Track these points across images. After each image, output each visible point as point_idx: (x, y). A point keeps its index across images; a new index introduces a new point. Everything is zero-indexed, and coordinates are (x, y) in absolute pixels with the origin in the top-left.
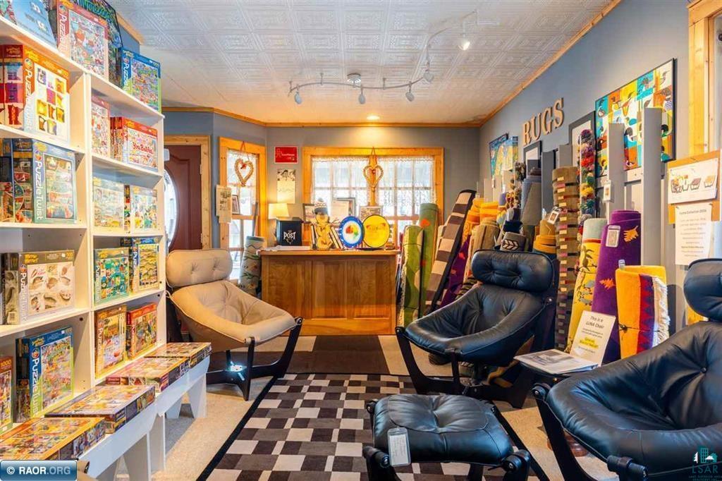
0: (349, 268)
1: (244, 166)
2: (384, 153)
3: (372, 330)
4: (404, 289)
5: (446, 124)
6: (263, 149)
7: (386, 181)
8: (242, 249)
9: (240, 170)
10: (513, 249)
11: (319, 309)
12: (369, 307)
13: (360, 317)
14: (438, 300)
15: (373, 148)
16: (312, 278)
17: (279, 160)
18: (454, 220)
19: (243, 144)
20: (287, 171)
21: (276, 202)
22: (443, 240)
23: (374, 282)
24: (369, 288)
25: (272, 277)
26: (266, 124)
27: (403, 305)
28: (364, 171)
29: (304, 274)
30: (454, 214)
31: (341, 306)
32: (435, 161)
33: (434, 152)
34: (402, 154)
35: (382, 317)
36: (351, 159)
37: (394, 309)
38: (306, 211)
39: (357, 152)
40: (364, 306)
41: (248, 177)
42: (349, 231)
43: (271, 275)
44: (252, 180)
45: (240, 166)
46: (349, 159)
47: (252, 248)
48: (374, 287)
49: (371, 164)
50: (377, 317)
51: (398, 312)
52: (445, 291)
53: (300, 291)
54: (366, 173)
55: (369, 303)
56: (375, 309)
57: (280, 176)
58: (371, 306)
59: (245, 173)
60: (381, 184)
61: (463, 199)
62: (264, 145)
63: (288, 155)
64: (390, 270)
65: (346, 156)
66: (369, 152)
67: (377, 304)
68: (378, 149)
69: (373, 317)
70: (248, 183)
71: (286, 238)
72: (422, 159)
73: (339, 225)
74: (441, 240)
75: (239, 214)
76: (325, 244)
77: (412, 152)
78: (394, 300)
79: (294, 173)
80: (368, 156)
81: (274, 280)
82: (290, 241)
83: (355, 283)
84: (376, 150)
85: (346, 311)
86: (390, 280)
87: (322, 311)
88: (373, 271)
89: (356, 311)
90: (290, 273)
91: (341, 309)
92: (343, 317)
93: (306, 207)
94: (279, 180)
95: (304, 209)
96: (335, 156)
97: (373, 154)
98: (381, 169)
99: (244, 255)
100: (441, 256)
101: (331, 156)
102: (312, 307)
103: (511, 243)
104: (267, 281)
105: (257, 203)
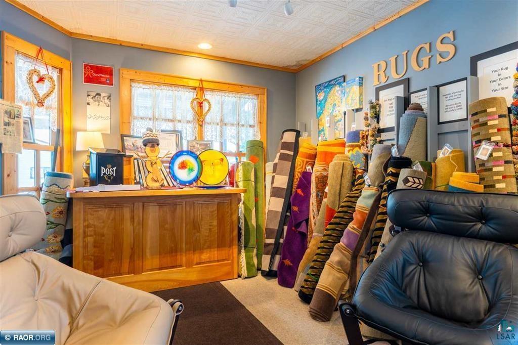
0: (188, 209)
1: (41, 80)
2: (212, 86)
3: (213, 276)
4: (243, 228)
5: (269, 66)
6: (67, 63)
7: (212, 116)
8: (39, 189)
9: (36, 85)
10: (419, 187)
11: (151, 260)
12: (210, 251)
13: (200, 263)
14: (281, 238)
15: (201, 81)
16: (143, 223)
17: (89, 80)
18: (283, 157)
19: (40, 50)
20: (99, 95)
21: (86, 131)
22: (277, 177)
23: (215, 223)
24: (210, 230)
25: (88, 226)
26: (71, 33)
27: (243, 246)
28: (192, 102)
29: (132, 218)
30: (282, 151)
31: (179, 254)
32: (259, 101)
33: (259, 91)
34: (230, 89)
35: (223, 260)
36: (176, 88)
37: (236, 250)
38: (126, 143)
39: (184, 82)
40: (205, 251)
41: (48, 95)
42: (183, 166)
43: (86, 223)
44: (53, 101)
45: (35, 78)
46: (174, 88)
47: (55, 188)
48: (215, 229)
49: (199, 97)
50: (218, 261)
51: (239, 253)
52: (286, 228)
53: (127, 240)
54: (194, 104)
55: (209, 247)
56: (216, 252)
57: (90, 100)
58: (212, 250)
59: (43, 89)
60: (208, 118)
61: (289, 137)
62: (69, 59)
63: (100, 75)
64: (231, 209)
65: (171, 85)
66: (197, 84)
67: (218, 247)
68: (205, 81)
69: (214, 261)
70: (47, 102)
71: (104, 174)
72: (247, 97)
73: (169, 159)
74: (273, 177)
75: (34, 143)
76: (157, 181)
77: (239, 88)
78: (236, 242)
79: (109, 97)
80: (194, 88)
81: (91, 229)
82: (109, 178)
83: (195, 226)
84: (204, 83)
85: (184, 259)
86: (232, 220)
87: (156, 262)
88: (213, 211)
89: (196, 257)
90: (114, 219)
91: (179, 257)
92: (181, 266)
93: (125, 138)
94: (88, 104)
95: (123, 141)
96: (159, 84)
97: (201, 86)
98: (209, 103)
99: (42, 197)
100: (276, 192)
101: (154, 83)
102: (143, 257)
103: (417, 180)
104: (81, 231)
105: (58, 131)
